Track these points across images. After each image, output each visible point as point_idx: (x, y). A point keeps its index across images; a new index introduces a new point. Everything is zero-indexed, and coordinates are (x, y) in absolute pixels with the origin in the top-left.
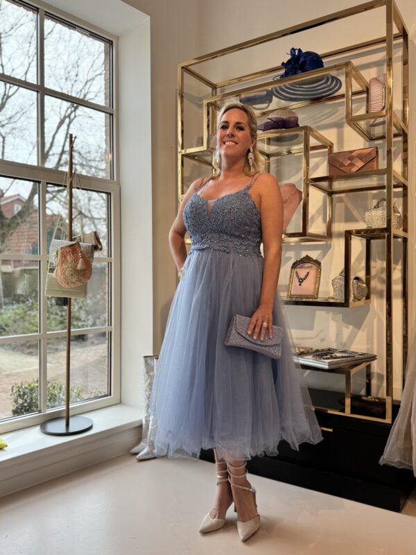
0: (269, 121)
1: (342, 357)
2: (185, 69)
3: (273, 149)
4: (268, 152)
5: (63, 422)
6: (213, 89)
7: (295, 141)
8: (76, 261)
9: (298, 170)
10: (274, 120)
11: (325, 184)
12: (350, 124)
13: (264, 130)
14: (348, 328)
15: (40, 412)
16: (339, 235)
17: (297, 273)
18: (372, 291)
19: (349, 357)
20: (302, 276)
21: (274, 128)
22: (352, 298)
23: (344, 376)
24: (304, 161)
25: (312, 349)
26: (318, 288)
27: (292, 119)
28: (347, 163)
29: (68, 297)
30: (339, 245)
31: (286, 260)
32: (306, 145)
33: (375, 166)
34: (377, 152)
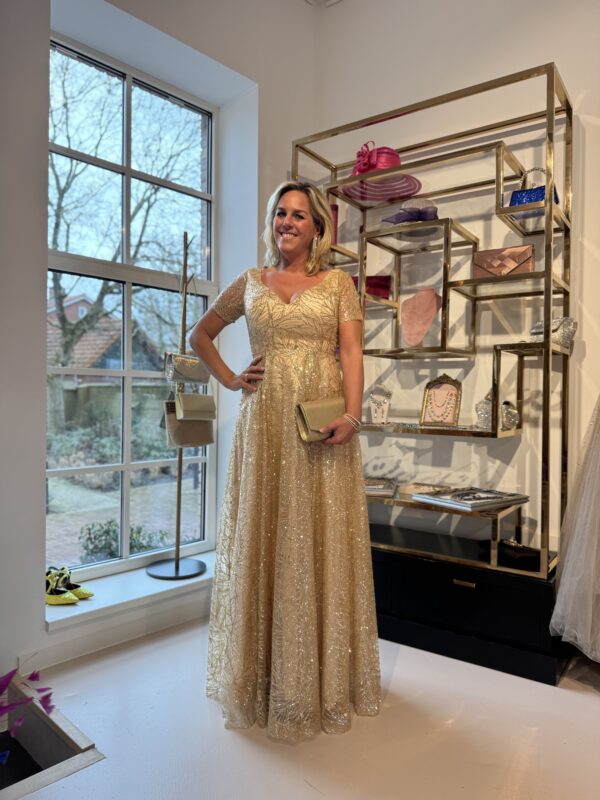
1: (488, 498)
2: (299, 147)
4: (398, 249)
6: (332, 172)
7: (433, 236)
9: (435, 271)
10: (408, 210)
11: (467, 289)
12: (500, 218)
14: (494, 463)
15: (121, 557)
16: (485, 350)
18: (524, 418)
19: (496, 498)
21: (407, 220)
22: (500, 427)
23: (490, 520)
24: (442, 259)
25: (450, 488)
26: (458, 414)
27: (430, 210)
28: (497, 263)
31: (419, 379)
32: (447, 240)
33: (530, 268)
34: (533, 251)
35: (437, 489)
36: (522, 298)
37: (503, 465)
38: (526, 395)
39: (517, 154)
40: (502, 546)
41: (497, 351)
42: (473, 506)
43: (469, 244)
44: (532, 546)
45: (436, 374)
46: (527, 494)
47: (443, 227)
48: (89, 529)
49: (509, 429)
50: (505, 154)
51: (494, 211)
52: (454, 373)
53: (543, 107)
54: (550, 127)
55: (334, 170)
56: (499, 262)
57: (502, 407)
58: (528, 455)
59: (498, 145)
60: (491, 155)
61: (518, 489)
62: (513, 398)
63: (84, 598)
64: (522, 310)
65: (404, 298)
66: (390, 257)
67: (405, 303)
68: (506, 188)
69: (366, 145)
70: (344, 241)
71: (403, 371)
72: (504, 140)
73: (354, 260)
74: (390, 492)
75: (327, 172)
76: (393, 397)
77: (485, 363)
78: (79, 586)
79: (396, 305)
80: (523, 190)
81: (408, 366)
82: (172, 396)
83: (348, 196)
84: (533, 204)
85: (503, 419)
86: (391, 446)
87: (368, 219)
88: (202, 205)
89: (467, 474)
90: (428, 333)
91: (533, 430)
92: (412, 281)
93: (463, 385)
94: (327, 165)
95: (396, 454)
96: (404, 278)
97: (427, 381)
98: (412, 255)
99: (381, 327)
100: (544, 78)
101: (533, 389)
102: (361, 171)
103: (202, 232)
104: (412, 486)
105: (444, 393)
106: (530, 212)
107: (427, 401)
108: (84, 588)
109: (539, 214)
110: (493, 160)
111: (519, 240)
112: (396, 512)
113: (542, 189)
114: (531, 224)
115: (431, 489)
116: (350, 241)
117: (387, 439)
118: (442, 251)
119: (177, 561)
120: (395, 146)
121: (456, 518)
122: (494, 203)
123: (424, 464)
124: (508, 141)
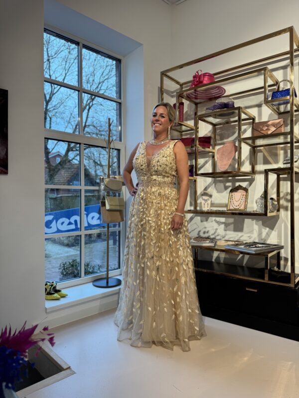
1: (262, 247)
2: (164, 74)
4: (214, 123)
7: (232, 116)
10: (219, 103)
12: (266, 105)
13: (213, 110)
14: (266, 229)
16: (260, 172)
19: (267, 247)
21: (219, 109)
23: (264, 258)
25: (243, 242)
26: (247, 205)
27: (230, 103)
31: (226, 188)
32: (239, 118)
33: (283, 130)
34: (284, 122)
35: (237, 243)
36: (278, 146)
37: (271, 230)
38: (281, 195)
39: (275, 73)
40: (271, 271)
41: (266, 172)
42: (255, 251)
43: (251, 119)
44: (286, 271)
45: (235, 185)
46: (283, 244)
47: (237, 111)
48: (64, 265)
49: (273, 212)
50: (269, 73)
51: (263, 102)
52: (244, 184)
53: (288, 49)
54: (291, 59)
55: (181, 85)
56: (266, 128)
57: (269, 201)
58: (283, 225)
59: (265, 69)
60: (261, 74)
61: (278, 242)
62: (275, 196)
63: (63, 297)
64: (278, 152)
65: (217, 148)
66: (210, 127)
67: (218, 150)
68: (269, 91)
69: (197, 72)
70: (187, 120)
71: (218, 184)
72: (268, 66)
73: (192, 129)
74: (212, 245)
75: (178, 87)
76: (213, 197)
77: (260, 179)
78: (61, 291)
79: (213, 151)
80: (278, 91)
81: (220, 181)
82: (104, 198)
83: (189, 98)
84: (283, 98)
85: (270, 207)
86: (212, 221)
87: (199, 109)
88: (117, 105)
89: (252, 235)
90: (230, 165)
91: (285, 212)
92: (222, 139)
93: (249, 189)
94: (178, 83)
95: (216, 225)
96: (218, 137)
97: (230, 189)
98: (222, 126)
99: (206, 162)
100: (288, 34)
101: (285, 191)
102: (196, 85)
103: (117, 118)
104: (224, 242)
105: (239, 194)
106: (282, 102)
107: (230, 198)
108: (64, 292)
109: (287, 103)
110: (262, 77)
111: (276, 116)
112: (216, 254)
113: (288, 90)
114: (282, 108)
115: (234, 243)
116: (190, 120)
117: (210, 218)
118: (237, 123)
119: (107, 278)
120: (212, 72)
121: (247, 257)
122: (263, 98)
123: (230, 230)
124: (270, 67)
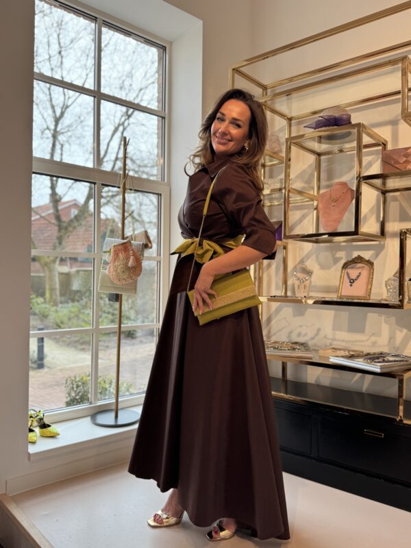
0: (321, 118)
1: (395, 361)
2: (236, 71)
3: (324, 147)
4: (319, 151)
5: (113, 415)
6: (264, 90)
7: (347, 139)
8: (127, 258)
9: (351, 168)
10: (326, 117)
11: (378, 182)
12: (405, 121)
13: (315, 129)
14: (401, 331)
15: (91, 403)
16: (393, 235)
17: (348, 274)
19: (403, 361)
20: (354, 277)
21: (325, 126)
22: (406, 300)
23: (396, 381)
24: (356, 159)
25: (362, 352)
26: (371, 289)
27: (345, 117)
28: (403, 160)
29: (120, 293)
30: (393, 245)
31: (336, 260)
32: (359, 140)
40: (408, 402)
41: (403, 234)
42: (382, 368)
43: (379, 145)
45: (351, 256)
47: (356, 130)
48: (72, 380)
51: (400, 117)
52: (366, 255)
55: (264, 88)
57: (407, 283)
59: (404, 59)
60: (397, 69)
63: (52, 436)
71: (322, 254)
72: (410, 55)
78: (50, 426)
81: (326, 249)
88: (158, 121)
89: (378, 340)
92: (330, 178)
93: (375, 263)
94: (259, 85)
98: (330, 156)
99: (304, 217)
104: (330, 350)
107: (343, 277)
108: (54, 428)
115: (346, 353)
118: (355, 152)
121: (368, 378)
122: (400, 110)
123: (341, 330)
